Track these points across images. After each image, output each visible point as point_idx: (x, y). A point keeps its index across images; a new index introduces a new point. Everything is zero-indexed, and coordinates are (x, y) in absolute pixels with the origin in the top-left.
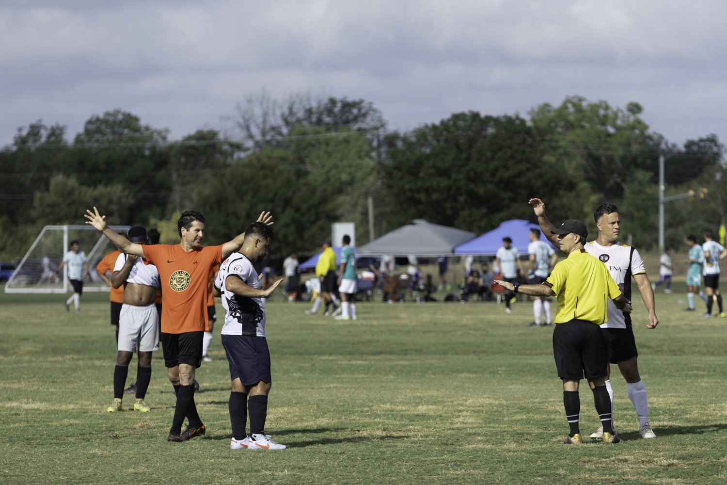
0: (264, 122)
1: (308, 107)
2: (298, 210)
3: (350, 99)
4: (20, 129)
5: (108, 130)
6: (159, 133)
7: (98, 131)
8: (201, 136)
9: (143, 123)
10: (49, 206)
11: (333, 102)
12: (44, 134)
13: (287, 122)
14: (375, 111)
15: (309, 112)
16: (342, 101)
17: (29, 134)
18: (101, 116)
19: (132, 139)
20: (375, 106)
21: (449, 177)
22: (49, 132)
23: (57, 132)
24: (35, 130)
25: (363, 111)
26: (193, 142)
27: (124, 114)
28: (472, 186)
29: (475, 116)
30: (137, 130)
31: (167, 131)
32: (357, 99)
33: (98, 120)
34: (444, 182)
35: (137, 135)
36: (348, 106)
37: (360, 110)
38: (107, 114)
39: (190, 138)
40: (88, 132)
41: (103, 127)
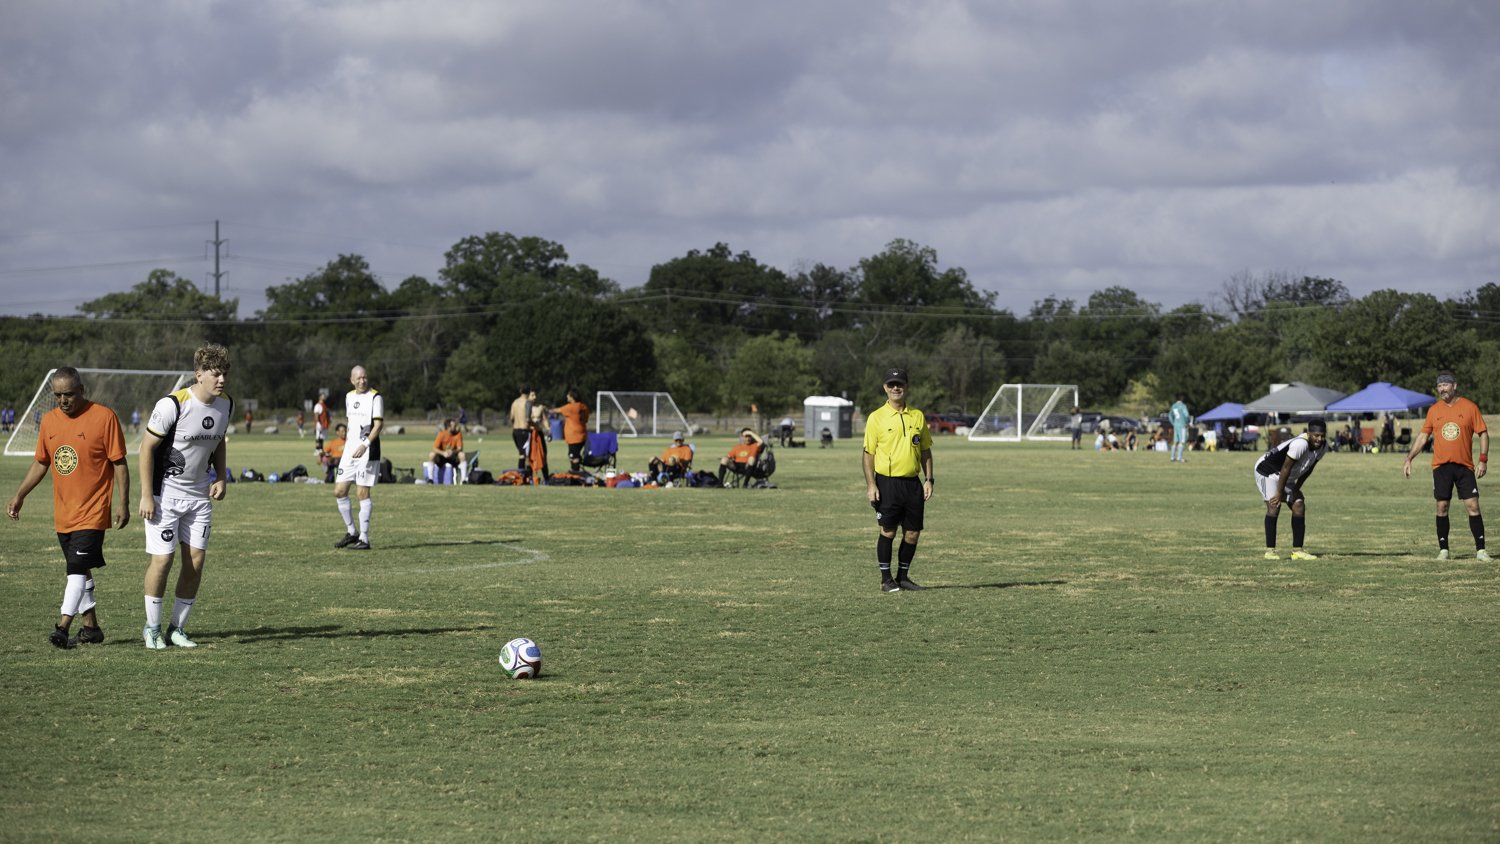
0: (1247, 297)
1: (1284, 284)
2: (1245, 372)
3: (1322, 278)
4: (1037, 303)
5: (1109, 304)
6: (1152, 306)
7: (1101, 304)
8: (1187, 309)
9: (1139, 298)
10: (1047, 368)
11: (1308, 280)
12: (1056, 306)
13: (1267, 298)
14: (1343, 288)
15: (1287, 288)
16: (1314, 280)
17: (1044, 307)
18: (1103, 292)
19: (1129, 312)
20: (1343, 285)
21: (1369, 345)
22: (1059, 306)
23: (1068, 305)
24: (1049, 303)
25: (1333, 289)
26: (1180, 314)
27: (1122, 290)
28: (1388, 353)
29: (1393, 293)
30: (1133, 303)
31: (1160, 305)
32: (1328, 279)
33: (1101, 295)
34: (1365, 350)
35: (1135, 308)
36: (1320, 284)
37: (1330, 288)
38: (1108, 290)
39: (1178, 310)
40: (1091, 305)
41: (1105, 301)
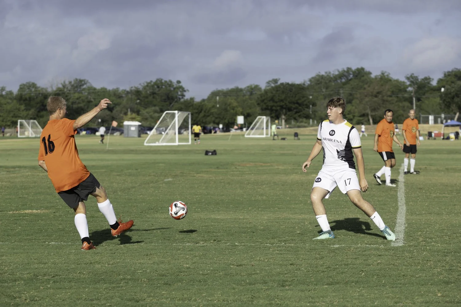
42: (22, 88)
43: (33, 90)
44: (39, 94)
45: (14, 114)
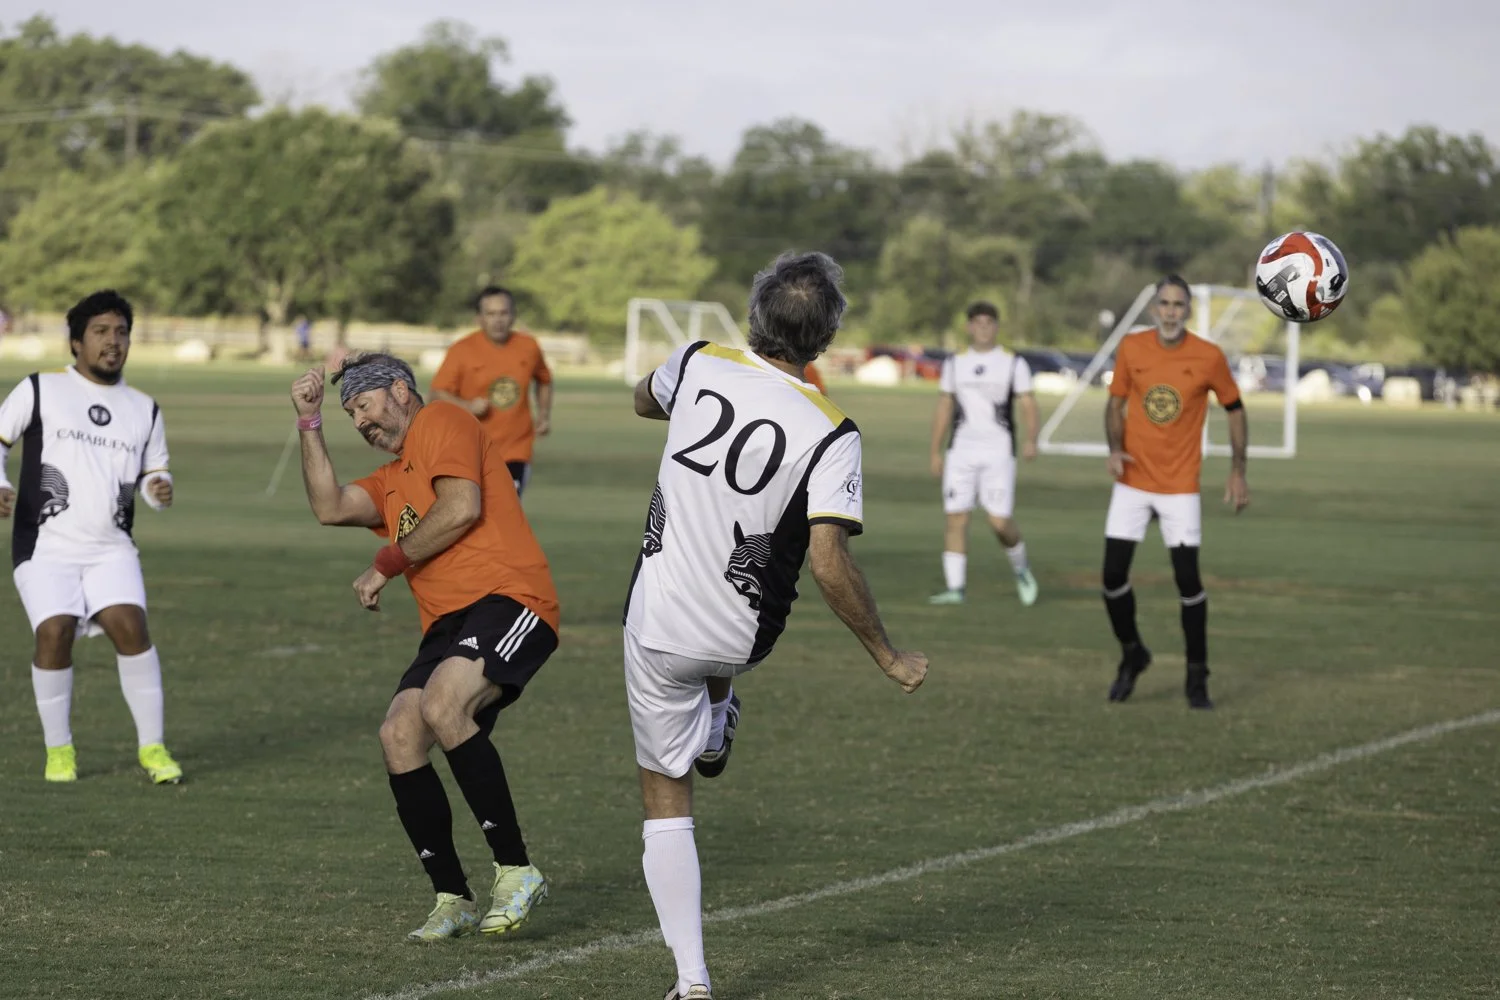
42: (756, 145)
43: (806, 156)
44: (836, 177)
45: (648, 271)
